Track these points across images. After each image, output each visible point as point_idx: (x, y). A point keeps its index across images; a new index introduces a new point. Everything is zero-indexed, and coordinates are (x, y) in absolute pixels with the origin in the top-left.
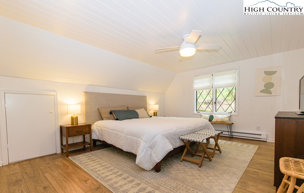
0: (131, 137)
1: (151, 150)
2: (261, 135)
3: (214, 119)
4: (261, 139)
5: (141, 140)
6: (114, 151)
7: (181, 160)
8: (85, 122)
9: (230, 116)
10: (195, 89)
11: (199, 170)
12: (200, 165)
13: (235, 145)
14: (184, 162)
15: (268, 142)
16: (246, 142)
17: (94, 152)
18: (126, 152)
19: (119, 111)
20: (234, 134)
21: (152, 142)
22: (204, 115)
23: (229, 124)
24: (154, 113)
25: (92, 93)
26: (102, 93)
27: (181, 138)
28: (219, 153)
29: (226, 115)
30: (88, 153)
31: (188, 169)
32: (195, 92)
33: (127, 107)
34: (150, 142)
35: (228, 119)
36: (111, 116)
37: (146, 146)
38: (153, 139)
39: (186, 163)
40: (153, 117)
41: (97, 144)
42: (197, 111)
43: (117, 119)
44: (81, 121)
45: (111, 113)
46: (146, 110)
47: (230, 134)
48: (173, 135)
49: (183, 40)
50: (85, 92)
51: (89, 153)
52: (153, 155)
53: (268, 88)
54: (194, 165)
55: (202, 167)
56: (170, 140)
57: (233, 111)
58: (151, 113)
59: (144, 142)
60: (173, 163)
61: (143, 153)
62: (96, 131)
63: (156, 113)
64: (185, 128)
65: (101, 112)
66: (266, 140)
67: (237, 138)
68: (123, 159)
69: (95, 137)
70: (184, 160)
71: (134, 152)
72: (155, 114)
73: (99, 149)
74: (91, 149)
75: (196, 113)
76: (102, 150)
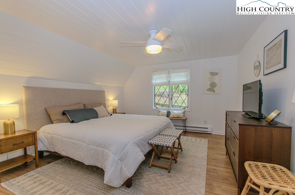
0: (96, 147)
1: (121, 162)
2: (207, 128)
3: (171, 115)
4: (208, 131)
5: (109, 152)
6: (71, 164)
7: (150, 166)
8: (26, 128)
9: (184, 112)
10: (153, 84)
11: (170, 176)
12: (169, 169)
13: (190, 140)
14: (153, 167)
15: (213, 134)
16: (197, 136)
17: (42, 169)
18: (88, 166)
19: (75, 111)
20: (187, 128)
21: (122, 153)
22: (162, 111)
23: (184, 120)
24: (113, 109)
25: (37, 88)
26: (50, 88)
27: (149, 143)
28: (181, 151)
29: (181, 111)
30: (32, 173)
31: (159, 177)
32: (154, 87)
33: (84, 105)
34: (120, 154)
35: (183, 115)
36: (65, 117)
37: (116, 158)
38: (123, 150)
39: (156, 169)
40: (114, 115)
41: (44, 156)
42: (155, 107)
43: (73, 122)
44: (21, 128)
45: (64, 114)
46: (105, 107)
47: (185, 129)
48: (143, 141)
49: (150, 36)
50: (26, 87)
51: (35, 172)
52: (124, 169)
53: (212, 87)
54: (163, 170)
55: (172, 171)
56: (140, 148)
57: (187, 107)
58: (110, 109)
59: (114, 154)
60: (143, 171)
61: (112, 168)
62: (44, 140)
63: (116, 109)
64: (153, 130)
65: (49, 113)
66: (211, 133)
67: (189, 132)
68: (84, 174)
69: (42, 148)
70: (152, 166)
71: (99, 166)
72: (115, 111)
73: (49, 163)
74: (36, 165)
75: (154, 109)
76: (53, 163)
